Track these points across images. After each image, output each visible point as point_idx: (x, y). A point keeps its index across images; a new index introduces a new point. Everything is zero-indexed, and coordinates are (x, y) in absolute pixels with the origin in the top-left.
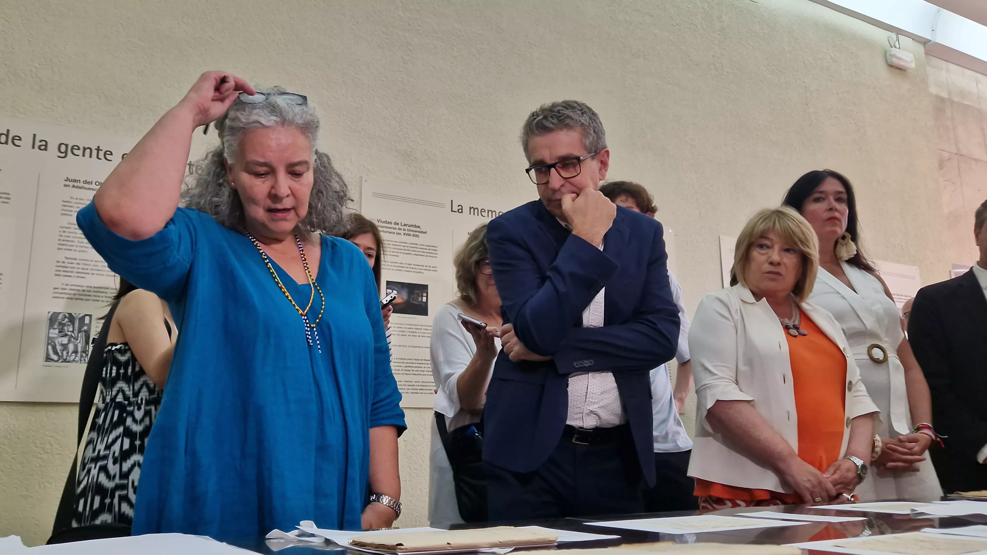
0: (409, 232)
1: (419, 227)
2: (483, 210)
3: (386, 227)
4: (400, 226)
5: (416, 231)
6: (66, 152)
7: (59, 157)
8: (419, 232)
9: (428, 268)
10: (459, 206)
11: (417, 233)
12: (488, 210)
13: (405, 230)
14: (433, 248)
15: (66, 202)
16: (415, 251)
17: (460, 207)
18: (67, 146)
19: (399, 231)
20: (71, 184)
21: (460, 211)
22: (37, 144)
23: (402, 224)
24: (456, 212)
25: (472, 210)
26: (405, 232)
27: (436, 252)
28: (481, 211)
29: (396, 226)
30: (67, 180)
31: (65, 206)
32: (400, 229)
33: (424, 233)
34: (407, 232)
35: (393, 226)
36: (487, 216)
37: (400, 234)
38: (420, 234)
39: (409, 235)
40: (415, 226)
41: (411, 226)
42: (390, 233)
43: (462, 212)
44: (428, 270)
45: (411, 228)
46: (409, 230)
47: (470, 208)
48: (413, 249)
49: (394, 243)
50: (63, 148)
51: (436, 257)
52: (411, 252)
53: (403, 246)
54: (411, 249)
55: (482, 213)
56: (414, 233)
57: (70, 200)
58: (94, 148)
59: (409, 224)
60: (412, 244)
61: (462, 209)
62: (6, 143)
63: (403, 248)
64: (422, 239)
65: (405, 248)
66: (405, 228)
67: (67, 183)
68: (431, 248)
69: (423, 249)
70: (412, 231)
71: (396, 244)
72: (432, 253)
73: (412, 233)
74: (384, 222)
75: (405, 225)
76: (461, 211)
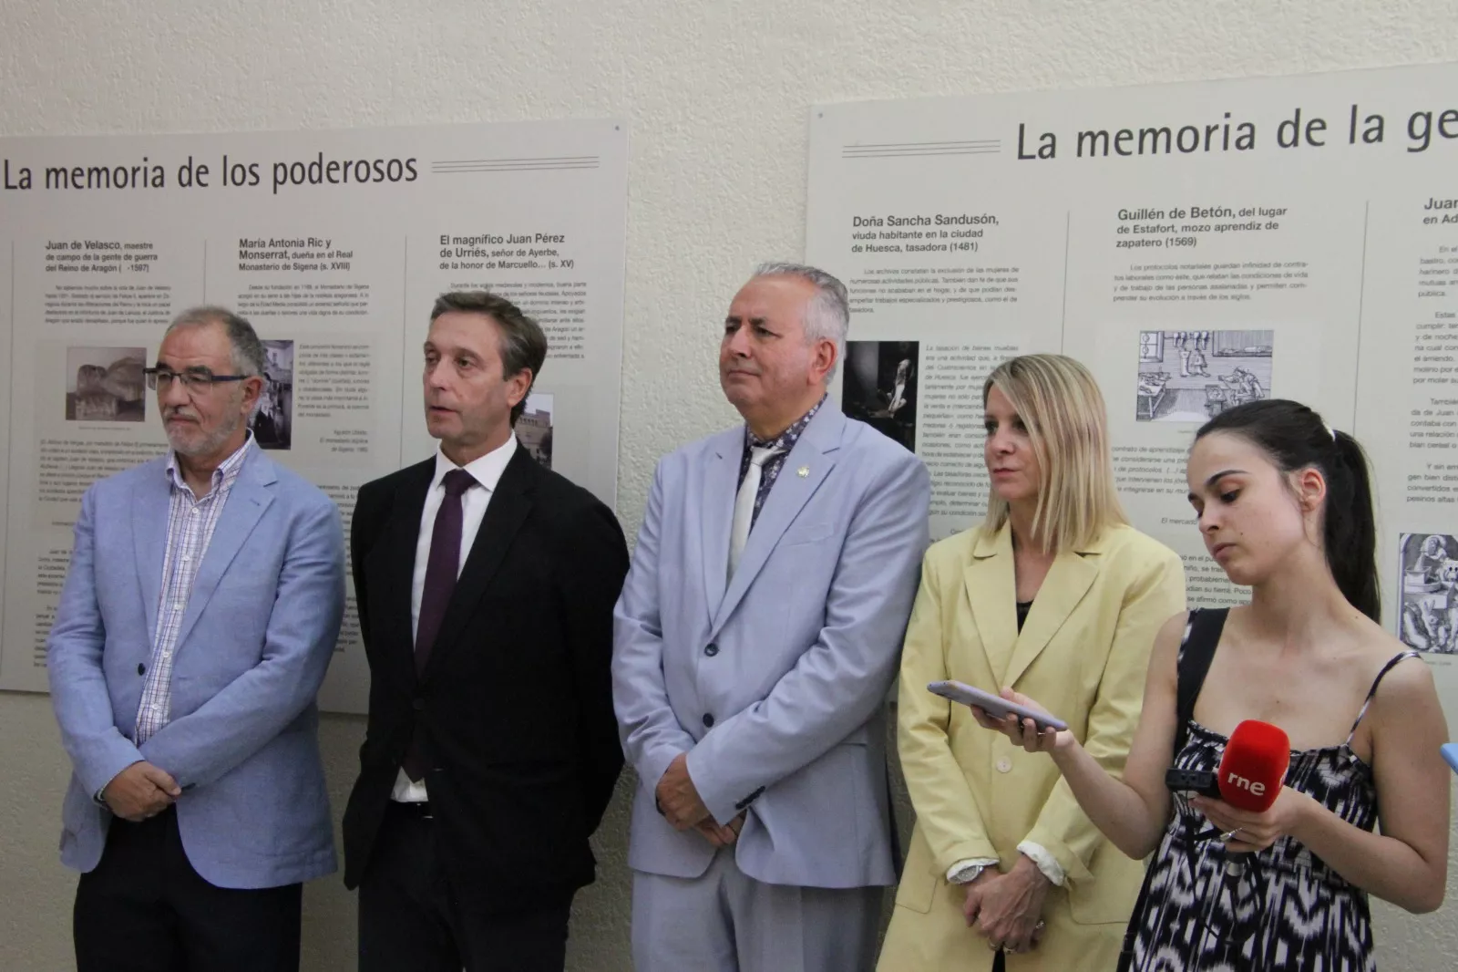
6: (1427, 133)
7: (1411, 150)
15: (1428, 262)
18: (1428, 117)
20: (1440, 214)
22: (1361, 128)
30: (1432, 204)
31: (1427, 273)
50: (1420, 126)
57: (1438, 256)
62: (1295, 142)
67: (1432, 213)
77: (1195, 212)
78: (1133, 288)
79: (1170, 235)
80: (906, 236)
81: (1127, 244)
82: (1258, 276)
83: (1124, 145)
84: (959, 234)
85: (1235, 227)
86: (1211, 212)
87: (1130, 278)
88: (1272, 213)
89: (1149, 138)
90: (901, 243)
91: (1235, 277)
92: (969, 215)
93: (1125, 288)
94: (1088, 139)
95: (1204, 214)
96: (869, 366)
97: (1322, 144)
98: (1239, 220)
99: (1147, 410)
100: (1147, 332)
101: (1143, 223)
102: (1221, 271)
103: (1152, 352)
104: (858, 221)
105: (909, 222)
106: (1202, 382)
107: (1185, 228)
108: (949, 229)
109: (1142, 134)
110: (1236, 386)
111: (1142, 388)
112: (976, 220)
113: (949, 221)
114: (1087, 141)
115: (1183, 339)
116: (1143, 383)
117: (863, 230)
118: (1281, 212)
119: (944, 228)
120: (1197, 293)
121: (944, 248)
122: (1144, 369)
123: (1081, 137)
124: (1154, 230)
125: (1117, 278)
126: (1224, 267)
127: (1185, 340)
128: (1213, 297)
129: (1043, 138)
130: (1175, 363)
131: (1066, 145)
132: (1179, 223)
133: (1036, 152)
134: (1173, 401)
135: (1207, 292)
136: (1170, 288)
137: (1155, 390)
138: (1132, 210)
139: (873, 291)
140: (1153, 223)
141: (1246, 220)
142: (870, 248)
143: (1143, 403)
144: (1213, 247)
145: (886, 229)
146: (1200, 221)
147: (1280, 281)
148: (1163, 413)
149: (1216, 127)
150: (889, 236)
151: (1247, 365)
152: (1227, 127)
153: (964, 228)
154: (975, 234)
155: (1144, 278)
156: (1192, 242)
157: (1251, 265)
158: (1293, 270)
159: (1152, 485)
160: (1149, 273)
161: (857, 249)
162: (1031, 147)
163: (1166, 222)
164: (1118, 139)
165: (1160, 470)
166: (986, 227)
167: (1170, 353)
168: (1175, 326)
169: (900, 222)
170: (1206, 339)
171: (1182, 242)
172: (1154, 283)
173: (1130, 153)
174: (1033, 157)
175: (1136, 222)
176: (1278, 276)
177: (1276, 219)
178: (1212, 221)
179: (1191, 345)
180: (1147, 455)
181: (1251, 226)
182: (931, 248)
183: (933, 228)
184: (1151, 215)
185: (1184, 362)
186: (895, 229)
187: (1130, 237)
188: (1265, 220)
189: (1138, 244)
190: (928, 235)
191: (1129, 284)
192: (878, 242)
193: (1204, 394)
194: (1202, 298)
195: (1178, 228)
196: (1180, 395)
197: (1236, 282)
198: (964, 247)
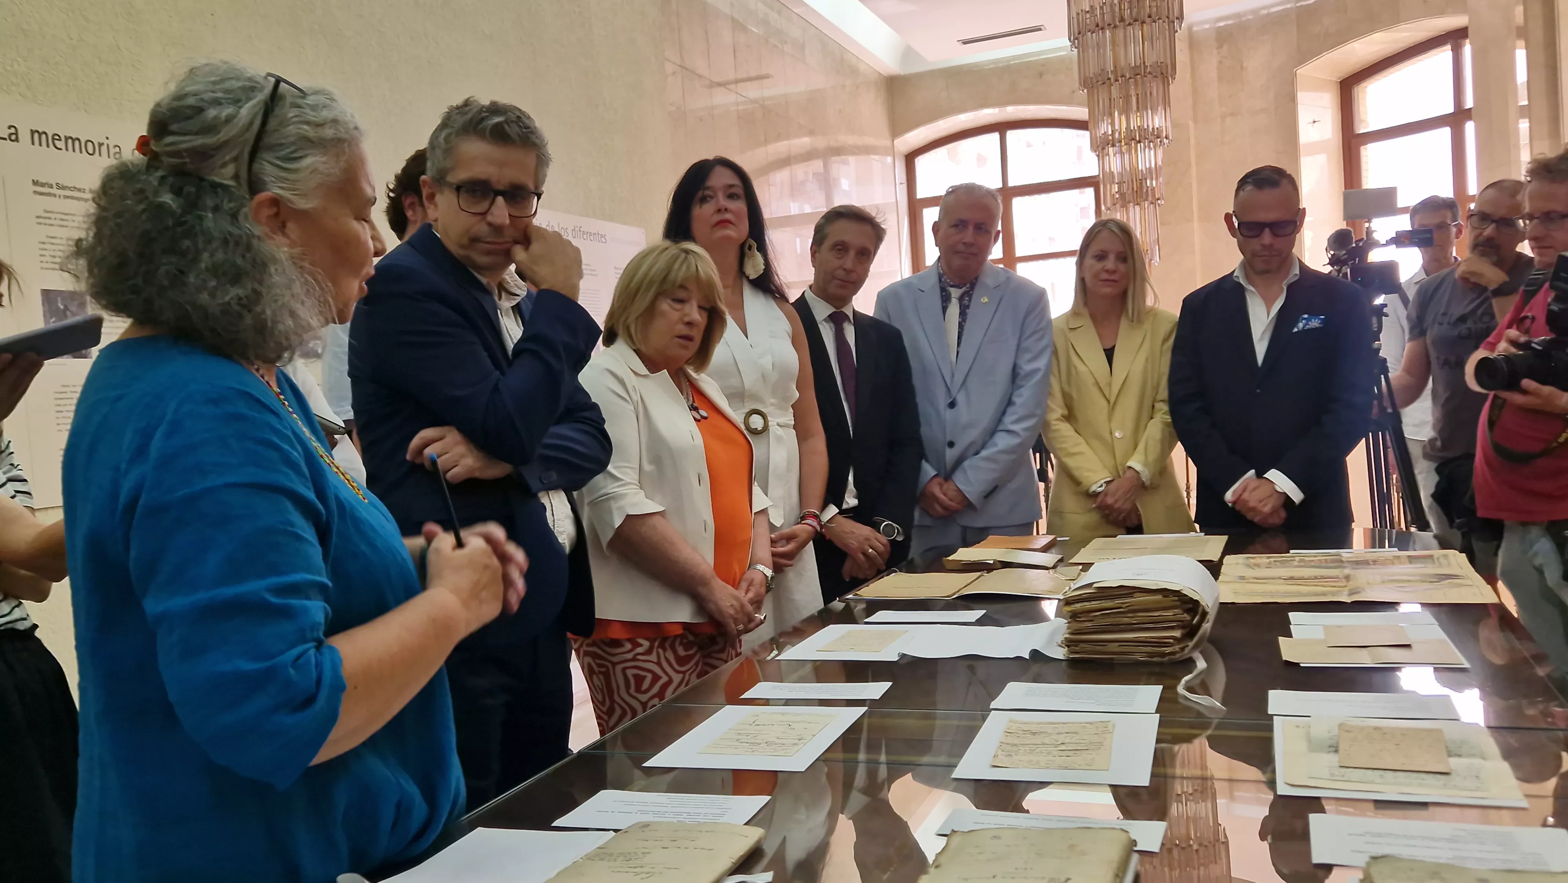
2: (57, 137)
10: (10, 127)
12: (65, 136)
17: (13, 130)
21: (13, 137)
24: (5, 139)
25: (36, 136)
28: (53, 139)
36: (63, 147)
43: (17, 140)
47: (33, 132)
55: (56, 142)
61: (16, 134)
76: (14, 135)
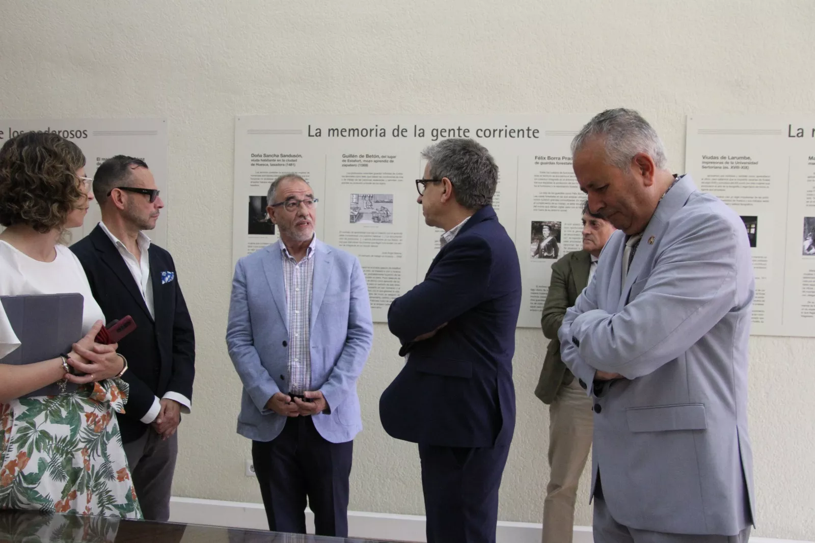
0: (737, 165)
1: (748, 158)
3: (712, 163)
4: (727, 160)
5: (745, 163)
6: (437, 135)
7: (433, 140)
8: (749, 163)
9: (758, 199)
11: (747, 165)
13: (732, 163)
14: (765, 178)
16: (744, 183)
17: (800, 131)
18: (437, 130)
19: (727, 165)
22: (418, 132)
23: (730, 158)
24: (794, 136)
26: (732, 165)
27: (768, 182)
29: (724, 161)
32: (727, 163)
33: (755, 163)
34: (734, 165)
35: (719, 160)
37: (727, 168)
38: (750, 166)
39: (738, 167)
40: (744, 158)
41: (739, 158)
42: (716, 168)
43: (803, 136)
44: (758, 201)
45: (739, 161)
46: (738, 163)
47: (812, 131)
48: (742, 182)
49: (720, 178)
50: (435, 133)
51: (768, 187)
52: (739, 185)
53: (730, 180)
54: (739, 182)
56: (743, 165)
58: (456, 128)
59: (738, 156)
60: (740, 176)
61: (802, 132)
62: (398, 135)
63: (730, 182)
64: (753, 170)
65: (732, 181)
66: (733, 161)
68: (762, 178)
69: (753, 180)
70: (740, 163)
71: (722, 178)
72: (763, 184)
73: (740, 165)
74: (710, 158)
75: (733, 158)
76: (801, 134)
77: (367, 156)
78: (349, 179)
79: (359, 163)
80: (270, 161)
81: (346, 165)
82: (388, 177)
83: (344, 134)
84: (289, 161)
85: (380, 161)
86: (373, 156)
87: (347, 177)
88: (391, 157)
89: (352, 132)
90: (269, 163)
91: (380, 177)
92: (292, 154)
93: (345, 180)
94: (332, 131)
95: (370, 157)
96: (258, 204)
97: (406, 136)
98: (381, 159)
99: (353, 220)
100: (353, 194)
101: (351, 159)
102: (376, 175)
103: (355, 201)
104: (253, 155)
105: (271, 156)
106: (371, 211)
107: (364, 161)
108: (286, 158)
109: (350, 130)
110: (382, 212)
111: (352, 213)
112: (294, 156)
113: (285, 156)
114: (332, 132)
115: (364, 197)
116: (352, 211)
117: (256, 158)
118: (395, 157)
119: (284, 158)
120: (369, 182)
121: (284, 165)
122: (352, 206)
123: (329, 130)
124: (354, 161)
125: (343, 176)
126: (377, 174)
127: (365, 197)
128: (374, 183)
129: (317, 130)
130: (362, 204)
131: (325, 132)
132: (362, 159)
133: (314, 134)
134: (362, 216)
135: (372, 182)
136: (360, 180)
137: (356, 213)
138: (347, 154)
139: (258, 179)
140: (354, 159)
141: (384, 159)
142: (257, 164)
143: (352, 217)
144: (373, 167)
145: (263, 158)
146: (369, 159)
147: (395, 179)
148: (359, 220)
149: (373, 129)
150: (264, 160)
151: (385, 205)
152: (377, 130)
153: (291, 158)
154: (294, 161)
155: (352, 177)
156: (366, 165)
157: (386, 173)
158: (399, 176)
159: (356, 244)
160: (353, 175)
161: (253, 165)
162: (313, 132)
163: (358, 159)
164: (342, 131)
165: (358, 239)
166: (298, 159)
167: (360, 201)
168: (362, 193)
169: (268, 156)
170: (372, 197)
171: (363, 165)
172: (355, 178)
173: (345, 136)
174: (313, 136)
175: (349, 158)
176: (394, 177)
177: (393, 159)
178: (373, 159)
179: (367, 198)
180: (354, 234)
181: (385, 161)
182: (279, 165)
183: (279, 158)
184: (353, 156)
185: (365, 204)
186: (266, 158)
187: (347, 163)
188: (389, 159)
189: (349, 165)
190: (278, 161)
191: (346, 178)
192: (260, 163)
193: (371, 215)
194: (371, 183)
195: (362, 161)
196: (364, 215)
197: (381, 179)
198: (291, 165)
